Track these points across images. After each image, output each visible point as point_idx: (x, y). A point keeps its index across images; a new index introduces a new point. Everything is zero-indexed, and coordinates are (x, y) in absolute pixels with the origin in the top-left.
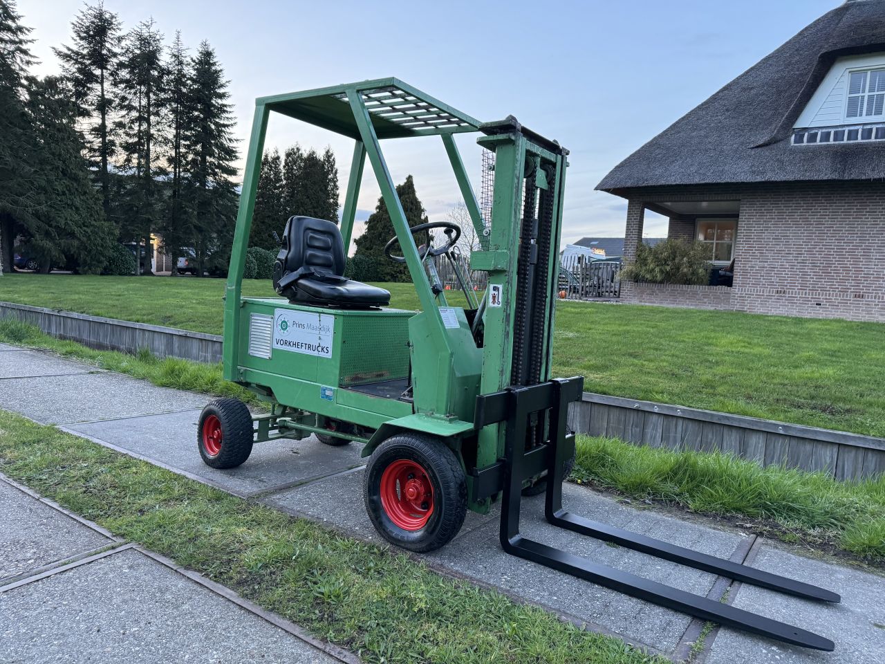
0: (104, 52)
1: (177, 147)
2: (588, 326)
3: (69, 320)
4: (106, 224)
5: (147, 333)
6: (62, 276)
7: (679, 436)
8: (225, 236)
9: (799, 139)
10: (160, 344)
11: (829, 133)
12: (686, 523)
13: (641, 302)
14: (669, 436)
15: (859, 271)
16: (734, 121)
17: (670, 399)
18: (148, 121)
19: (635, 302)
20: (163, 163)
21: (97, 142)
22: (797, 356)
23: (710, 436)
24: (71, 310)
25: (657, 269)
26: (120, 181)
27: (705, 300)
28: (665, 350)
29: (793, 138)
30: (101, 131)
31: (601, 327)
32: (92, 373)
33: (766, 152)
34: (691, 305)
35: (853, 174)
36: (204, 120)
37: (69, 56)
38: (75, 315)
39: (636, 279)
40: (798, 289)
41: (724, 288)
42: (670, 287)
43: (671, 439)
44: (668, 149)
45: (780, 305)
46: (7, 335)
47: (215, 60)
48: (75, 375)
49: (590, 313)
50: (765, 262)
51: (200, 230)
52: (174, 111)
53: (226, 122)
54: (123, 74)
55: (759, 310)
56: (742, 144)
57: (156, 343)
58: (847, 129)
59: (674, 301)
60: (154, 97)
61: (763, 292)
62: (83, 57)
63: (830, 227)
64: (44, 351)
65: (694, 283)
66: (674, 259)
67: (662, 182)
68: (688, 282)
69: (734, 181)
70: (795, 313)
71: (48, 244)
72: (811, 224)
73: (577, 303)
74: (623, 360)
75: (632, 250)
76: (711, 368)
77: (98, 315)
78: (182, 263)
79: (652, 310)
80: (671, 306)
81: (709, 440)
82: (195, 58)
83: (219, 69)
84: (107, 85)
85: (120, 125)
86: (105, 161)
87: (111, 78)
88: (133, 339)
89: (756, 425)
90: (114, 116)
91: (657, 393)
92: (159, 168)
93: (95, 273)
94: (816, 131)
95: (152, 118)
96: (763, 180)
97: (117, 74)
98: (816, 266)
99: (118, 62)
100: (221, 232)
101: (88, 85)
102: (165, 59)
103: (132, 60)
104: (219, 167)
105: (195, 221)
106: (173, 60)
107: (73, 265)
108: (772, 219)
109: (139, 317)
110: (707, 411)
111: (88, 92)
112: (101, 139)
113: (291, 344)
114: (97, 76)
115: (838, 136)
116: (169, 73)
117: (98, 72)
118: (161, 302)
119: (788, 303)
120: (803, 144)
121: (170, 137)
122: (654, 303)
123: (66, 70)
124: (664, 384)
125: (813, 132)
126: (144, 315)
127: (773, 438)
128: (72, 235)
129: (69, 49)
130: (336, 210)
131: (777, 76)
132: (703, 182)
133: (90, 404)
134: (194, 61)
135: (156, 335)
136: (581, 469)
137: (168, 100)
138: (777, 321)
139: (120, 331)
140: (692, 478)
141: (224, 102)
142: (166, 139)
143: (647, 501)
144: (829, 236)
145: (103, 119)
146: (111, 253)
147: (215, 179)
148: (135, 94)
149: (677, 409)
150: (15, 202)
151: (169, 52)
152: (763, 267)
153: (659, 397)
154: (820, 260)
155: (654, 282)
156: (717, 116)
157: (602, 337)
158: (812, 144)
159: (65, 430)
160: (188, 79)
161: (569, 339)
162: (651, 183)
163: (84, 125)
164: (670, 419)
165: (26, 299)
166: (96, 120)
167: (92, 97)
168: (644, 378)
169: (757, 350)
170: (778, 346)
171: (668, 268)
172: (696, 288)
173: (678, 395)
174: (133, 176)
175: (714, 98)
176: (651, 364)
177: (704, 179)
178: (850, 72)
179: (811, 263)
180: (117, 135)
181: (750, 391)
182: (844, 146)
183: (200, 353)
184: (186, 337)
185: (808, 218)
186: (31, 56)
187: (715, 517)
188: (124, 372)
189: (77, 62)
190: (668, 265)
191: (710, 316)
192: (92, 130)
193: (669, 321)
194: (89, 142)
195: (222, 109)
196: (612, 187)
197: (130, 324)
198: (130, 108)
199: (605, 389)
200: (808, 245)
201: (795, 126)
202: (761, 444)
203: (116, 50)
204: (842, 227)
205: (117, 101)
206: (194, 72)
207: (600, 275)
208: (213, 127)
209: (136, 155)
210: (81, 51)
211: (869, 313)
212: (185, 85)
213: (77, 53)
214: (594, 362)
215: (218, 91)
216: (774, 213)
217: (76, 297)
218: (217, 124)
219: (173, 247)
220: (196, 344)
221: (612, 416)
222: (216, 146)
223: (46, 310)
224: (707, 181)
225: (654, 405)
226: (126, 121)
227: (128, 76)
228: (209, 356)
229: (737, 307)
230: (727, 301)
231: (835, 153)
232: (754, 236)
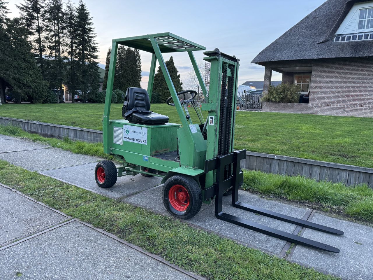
0: (38, 6)
1: (71, 47)
2: (249, 122)
3: (33, 125)
4: (44, 81)
5: (66, 129)
6: (26, 104)
7: (285, 168)
8: (94, 85)
9: (338, 40)
10: (71, 134)
11: (350, 37)
12: (286, 205)
13: (270, 110)
14: (281, 168)
15: (361, 95)
16: (310, 32)
17: (282, 153)
18: (58, 36)
19: (268, 111)
20: (66, 54)
21: (37, 46)
22: (334, 133)
23: (297, 168)
24: (33, 120)
25: (277, 97)
26: (48, 63)
27: (297, 109)
28: (280, 132)
29: (335, 39)
30: (39, 41)
31: (253, 123)
32: (47, 148)
33: (323, 45)
34: (292, 111)
35: (360, 55)
36: (83, 35)
37: (23, 8)
38: (35, 122)
39: (269, 101)
40: (336, 104)
41: (305, 104)
42: (283, 104)
43: (282, 169)
44: (282, 45)
45: (328, 111)
46: (9, 132)
47: (86, 8)
48: (39, 149)
49: (249, 116)
50: (322, 92)
51: (83, 83)
52: (69, 31)
53: (92, 36)
54: (47, 15)
55: (320, 113)
56: (313, 42)
57: (70, 133)
58: (358, 35)
59: (284, 110)
60: (61, 26)
61: (321, 105)
62: (29, 8)
63: (350, 77)
64: (25, 139)
65: (293, 102)
66: (284, 92)
67: (279, 59)
68: (290, 102)
69: (309, 58)
70: (334, 114)
71: (19, 91)
72: (342, 76)
73: (244, 112)
74: (262, 137)
75: (267, 89)
76: (298, 139)
77: (44, 122)
78: (76, 97)
79: (275, 115)
80: (283, 112)
81: (297, 170)
82: (77, 8)
83: (88, 12)
84: (40, 21)
85: (47, 38)
86: (41, 54)
87: (42, 18)
88: (60, 132)
89: (316, 163)
90: (44, 34)
91: (276, 151)
92: (64, 56)
93: (40, 103)
94: (345, 36)
95: (60, 35)
96: (322, 58)
97: (44, 16)
98: (344, 94)
99: (44, 10)
100: (92, 83)
101: (32, 21)
102: (64, 9)
103: (50, 9)
104: (90, 55)
105: (81, 79)
106: (68, 8)
107: (31, 100)
108: (326, 74)
109: (62, 123)
110: (296, 158)
111: (32, 24)
112: (39, 45)
113: (131, 139)
114: (35, 17)
115: (354, 37)
116: (66, 14)
117: (36, 15)
118: (70, 116)
119: (332, 110)
120: (339, 42)
121: (68, 43)
122: (276, 111)
123: (22, 14)
124: (279, 147)
125: (343, 36)
126: (64, 122)
127: (323, 168)
128: (29, 87)
129: (22, 5)
130: (140, 73)
131: (328, 12)
132: (297, 59)
133: (49, 162)
134: (77, 9)
135: (69, 130)
136: (245, 184)
137: (66, 27)
138: (327, 118)
139: (54, 129)
140: (289, 187)
141: (91, 26)
142: (67, 44)
143: (271, 196)
144: (349, 81)
145: (39, 36)
146: (46, 94)
147: (89, 61)
148: (52, 24)
149: (284, 157)
150: (5, 74)
151: (66, 5)
152: (322, 95)
153: (277, 152)
154: (346, 91)
155: (276, 102)
156: (303, 30)
157: (254, 127)
158: (343, 42)
159: (41, 173)
160: (75, 17)
161: (240, 128)
162: (275, 60)
163: (31, 39)
164: (281, 161)
165: (13, 116)
166: (36, 36)
167: (34, 26)
168: (271, 144)
169: (318, 131)
170: (327, 129)
171: (282, 96)
172: (293, 104)
173: (285, 151)
174: (53, 60)
175: (301, 22)
176: (274, 139)
178: (360, 9)
179: (342, 93)
180: (45, 42)
181: (314, 149)
182: (356, 42)
183: (88, 137)
184: (82, 131)
185: (341, 74)
186: (7, 9)
187: (297, 202)
188: (60, 147)
189: (26, 11)
190: (282, 95)
191: (299, 117)
192: (35, 41)
193: (282, 119)
194: (34, 46)
195: (90, 30)
196: (258, 62)
197: (58, 126)
198: (51, 30)
199: (255, 150)
200: (340, 85)
201: (336, 34)
202: (318, 171)
203: (43, 5)
204: (355, 77)
205: (45, 28)
206: (77, 14)
207: (253, 99)
208: (86, 38)
209: (54, 51)
210: (28, 6)
211: (365, 113)
212: (73, 20)
213: (26, 7)
214: (251, 138)
215: (88, 22)
216: (327, 71)
217: (34, 114)
218: (88, 36)
219: (72, 90)
220: (86, 134)
221: (258, 161)
222: (88, 46)
223: (23, 120)
224: (298, 59)
225: (275, 156)
226: (49, 36)
227: (49, 17)
228: (92, 138)
229: (311, 112)
230: (306, 109)
231: (353, 45)
232: (318, 81)
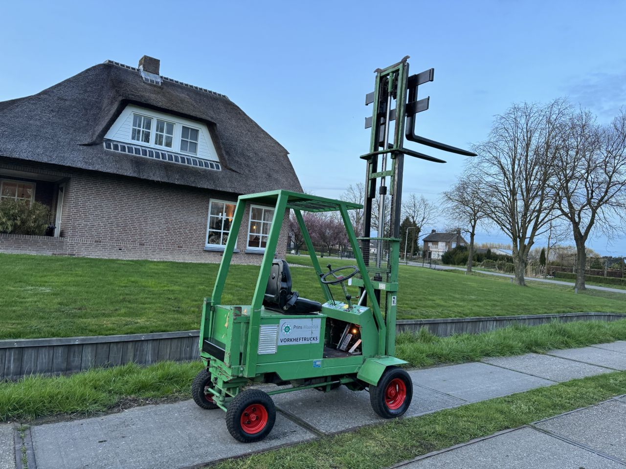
9: (109, 146)
11: (124, 147)
15: (142, 230)
16: (60, 121)
25: (9, 223)
27: (44, 247)
29: (105, 144)
33: (89, 150)
34: (33, 250)
40: (108, 240)
41: (59, 239)
42: (15, 237)
44: (12, 129)
45: (97, 250)
50: (88, 221)
55: (84, 254)
56: (72, 140)
58: (133, 147)
59: (18, 248)
61: (87, 242)
66: (21, 216)
68: (29, 232)
69: (74, 166)
70: (106, 255)
72: (116, 200)
94: (118, 144)
96: (94, 169)
98: (119, 226)
108: (92, 193)
113: (292, 340)
115: (130, 149)
119: (103, 248)
120: (112, 150)
125: (116, 143)
131: (80, 97)
132: (51, 162)
144: (126, 209)
152: (87, 225)
154: (121, 223)
158: (117, 151)
171: (17, 222)
172: (37, 237)
177: (51, 160)
178: (133, 114)
179: (116, 224)
182: (134, 157)
185: (114, 196)
190: (18, 220)
200: (114, 213)
201: (105, 137)
204: (133, 204)
211: (147, 254)
216: (94, 190)
229: (69, 252)
230: (61, 247)
231: (132, 160)
232: (81, 203)
